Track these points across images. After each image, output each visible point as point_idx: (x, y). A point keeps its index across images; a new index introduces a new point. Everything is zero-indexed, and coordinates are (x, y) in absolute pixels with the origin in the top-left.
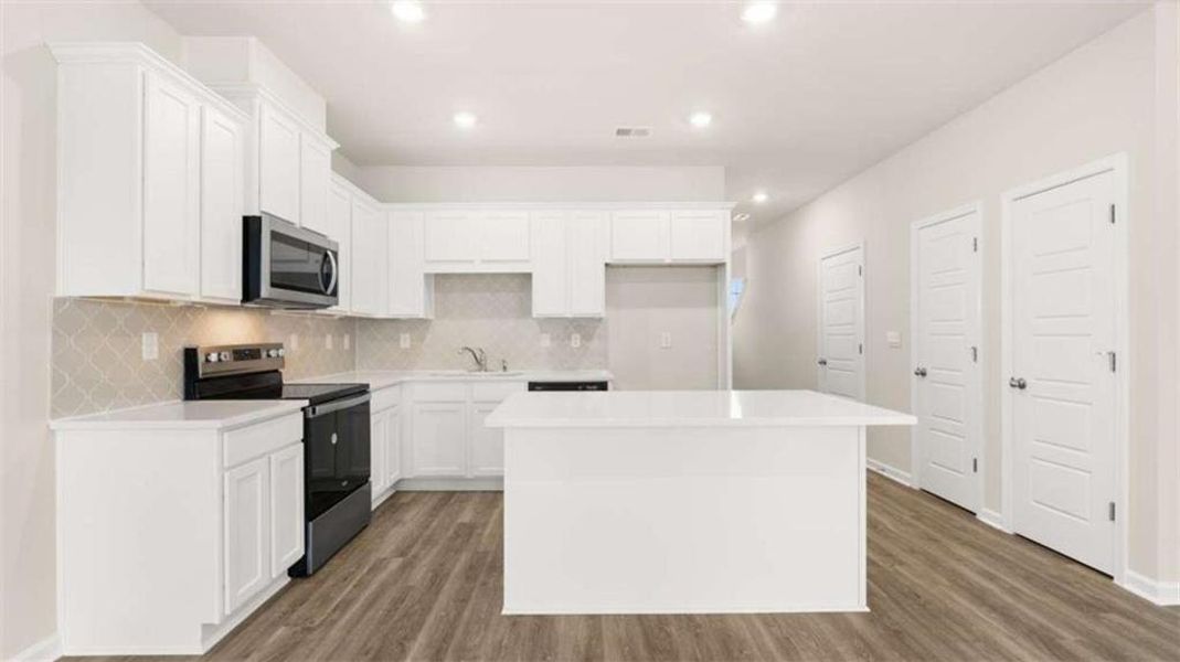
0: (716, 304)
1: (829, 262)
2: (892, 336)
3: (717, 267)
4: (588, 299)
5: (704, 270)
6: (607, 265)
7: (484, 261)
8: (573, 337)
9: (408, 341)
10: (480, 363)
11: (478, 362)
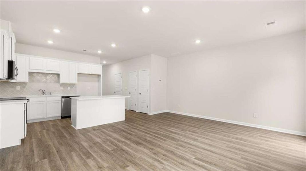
0: (98, 82)
1: (116, 75)
2: (126, 88)
3: (99, 75)
4: (74, 79)
5: (97, 76)
6: (78, 73)
7: (47, 70)
8: (68, 87)
9: (19, 88)
10: (43, 93)
11: (43, 92)
